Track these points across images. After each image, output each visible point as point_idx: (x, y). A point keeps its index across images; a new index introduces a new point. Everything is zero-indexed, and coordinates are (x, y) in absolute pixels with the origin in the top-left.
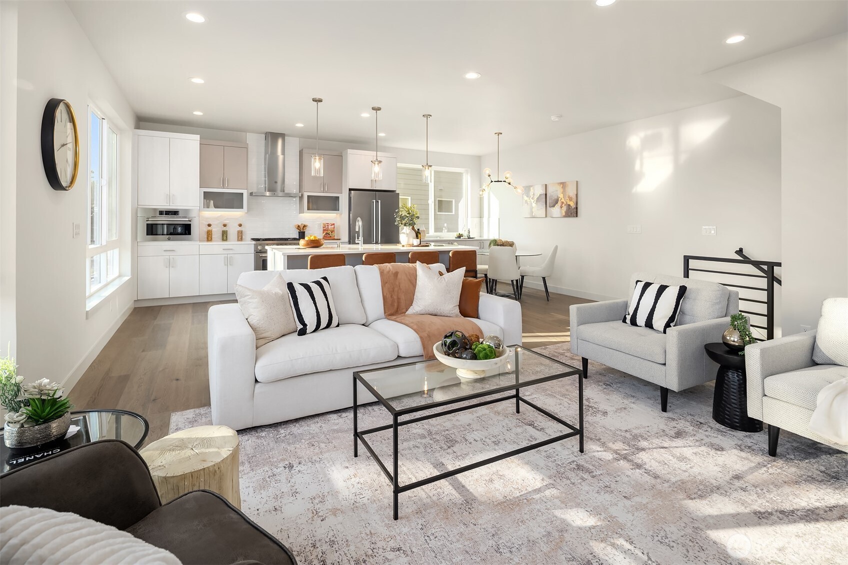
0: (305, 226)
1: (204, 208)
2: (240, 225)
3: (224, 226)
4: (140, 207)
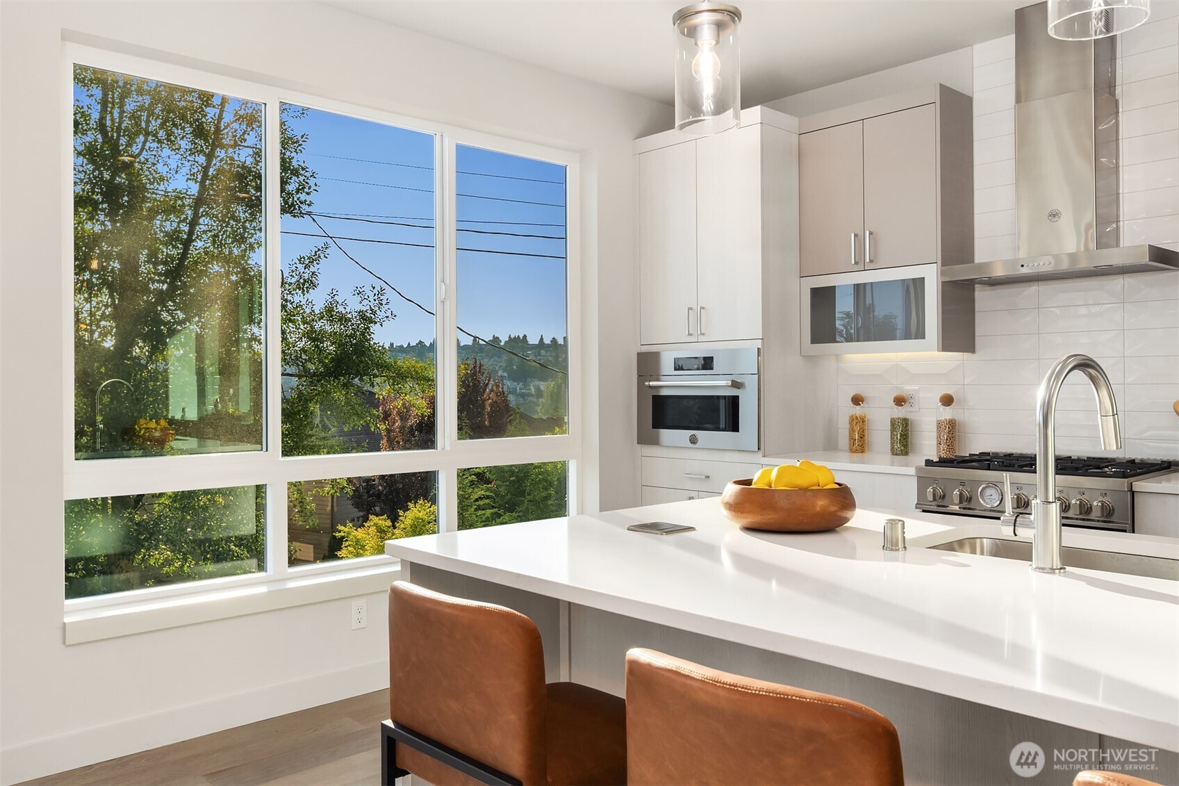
1: (813, 342)
2: (947, 401)
3: (900, 401)
4: (645, 349)
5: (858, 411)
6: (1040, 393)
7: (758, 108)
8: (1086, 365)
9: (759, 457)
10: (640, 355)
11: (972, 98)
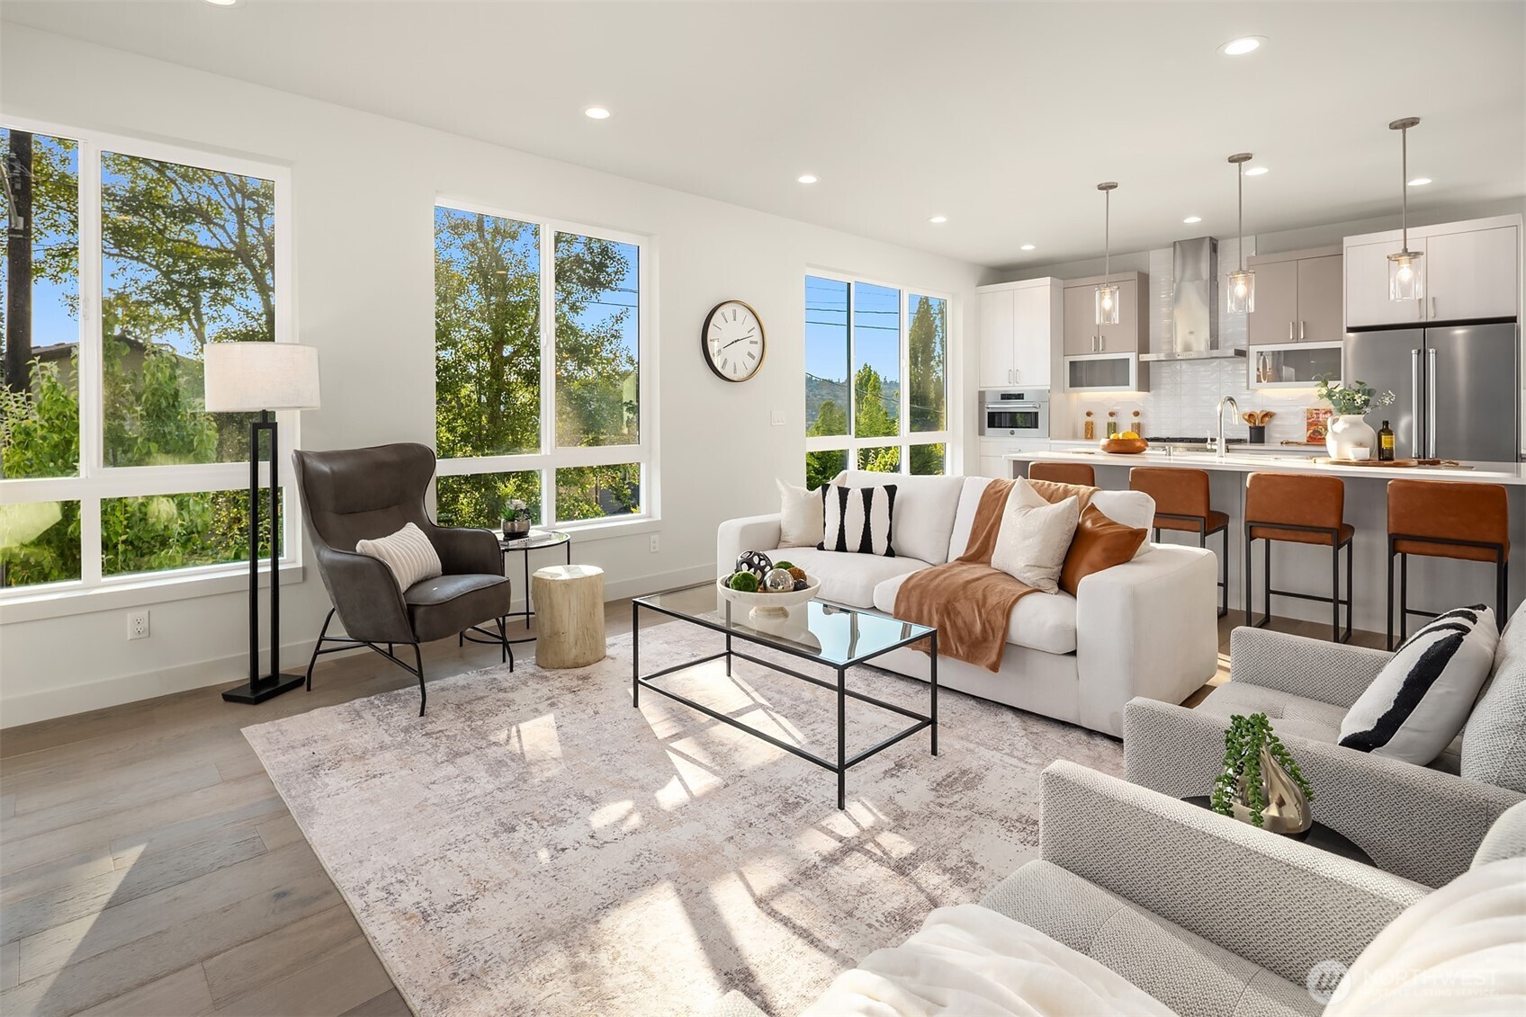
0: (1268, 415)
1: (1071, 386)
2: (1136, 414)
3: (1112, 414)
4: (982, 389)
5: (1089, 419)
6: (1219, 408)
7: (1049, 278)
8: (1231, 399)
9: (1049, 440)
10: (980, 392)
11: (1148, 276)
